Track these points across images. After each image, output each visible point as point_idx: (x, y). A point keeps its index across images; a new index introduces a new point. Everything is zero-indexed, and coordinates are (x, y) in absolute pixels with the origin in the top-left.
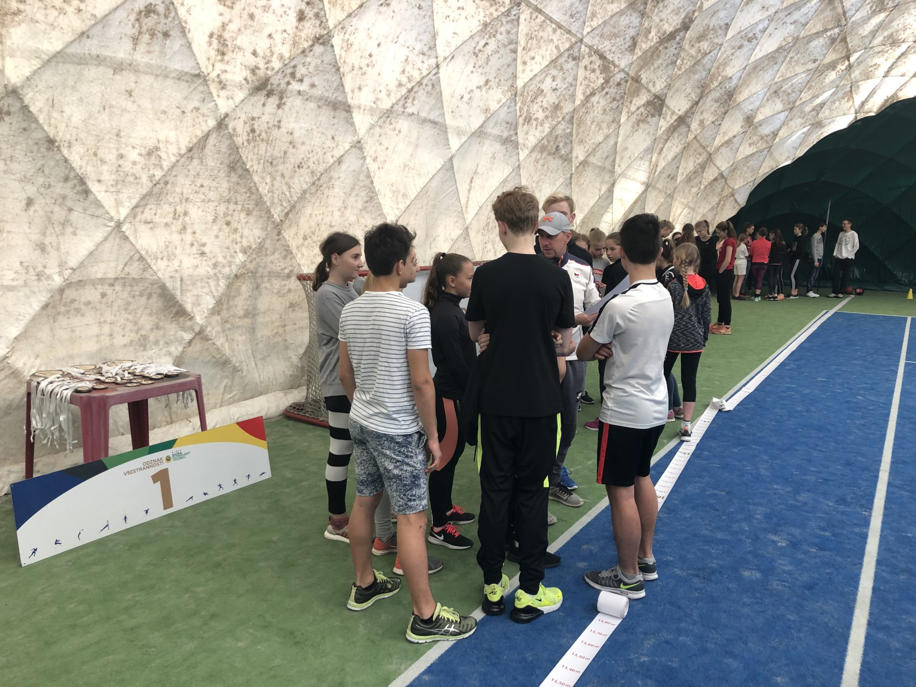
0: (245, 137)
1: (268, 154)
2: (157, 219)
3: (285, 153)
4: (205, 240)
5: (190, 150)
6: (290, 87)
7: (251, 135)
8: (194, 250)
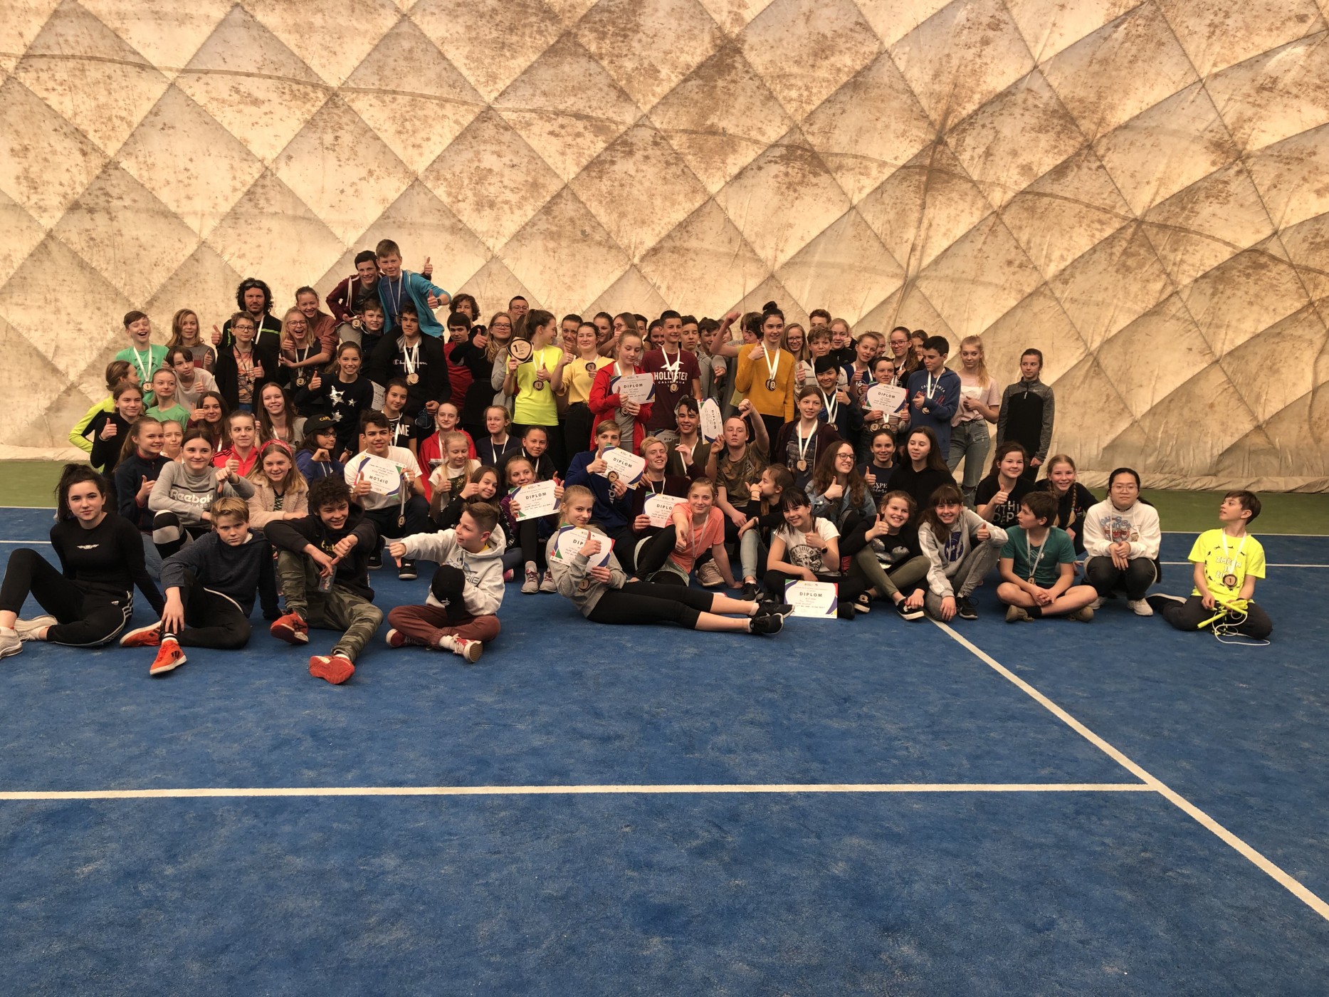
0: (84, 244)
1: (118, 256)
2: (28, 302)
3: (138, 255)
4: (79, 320)
5: (31, 255)
6: (111, 204)
7: (91, 243)
8: (71, 326)
